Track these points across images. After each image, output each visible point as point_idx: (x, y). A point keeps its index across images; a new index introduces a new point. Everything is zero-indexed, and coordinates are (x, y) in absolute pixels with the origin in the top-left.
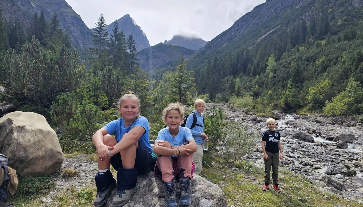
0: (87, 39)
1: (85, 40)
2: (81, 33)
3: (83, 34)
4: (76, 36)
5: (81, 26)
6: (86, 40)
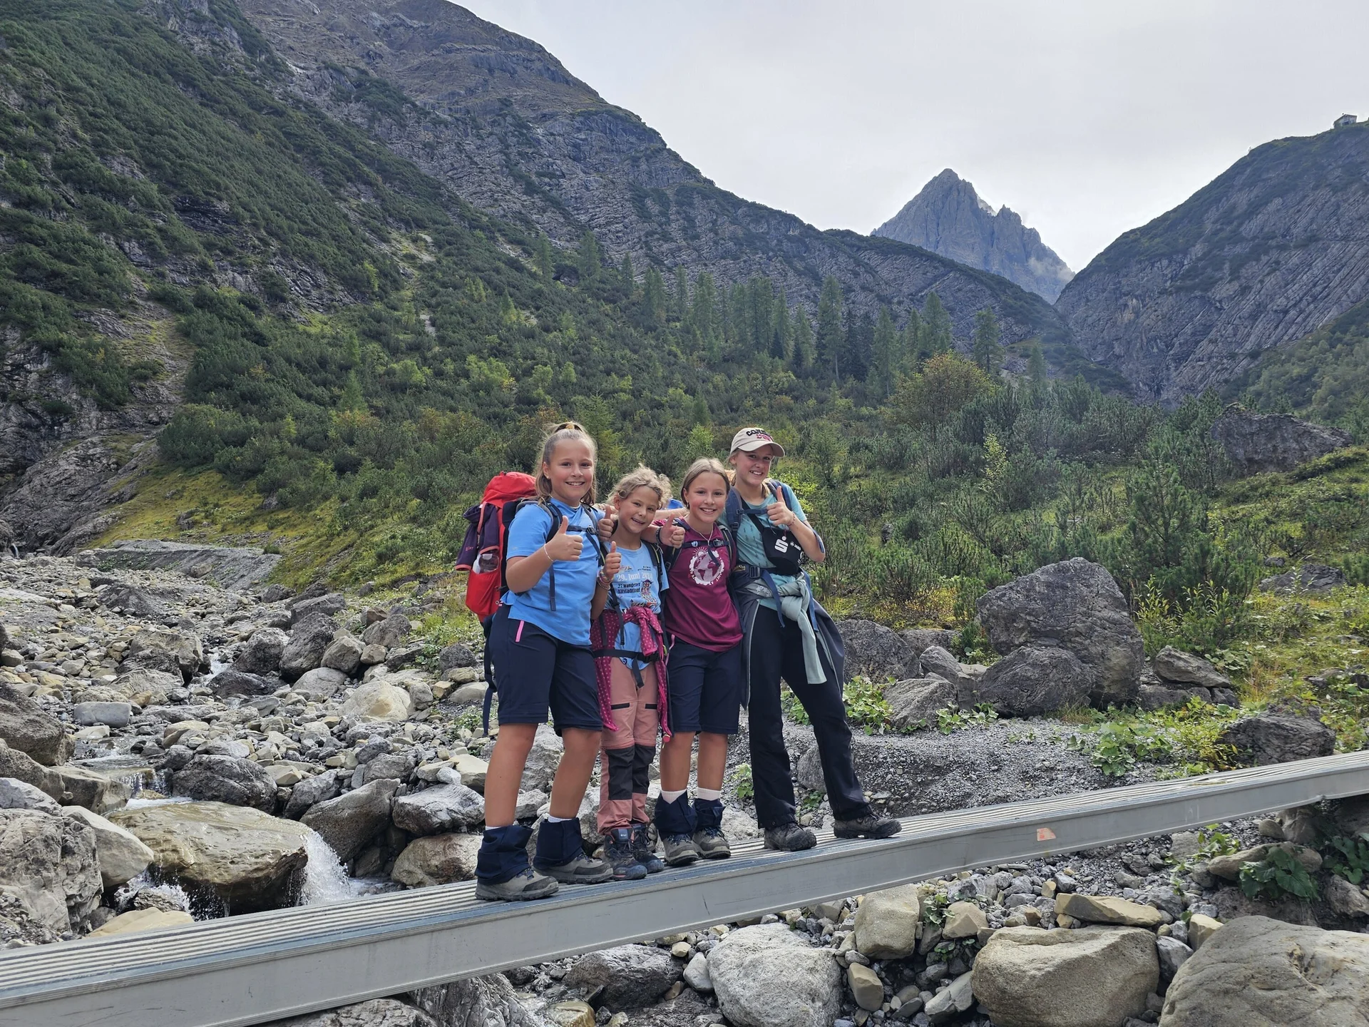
0: (684, 230)
1: (666, 237)
2: (638, 199)
3: (649, 202)
4: (602, 221)
5: (635, 160)
6: (672, 240)
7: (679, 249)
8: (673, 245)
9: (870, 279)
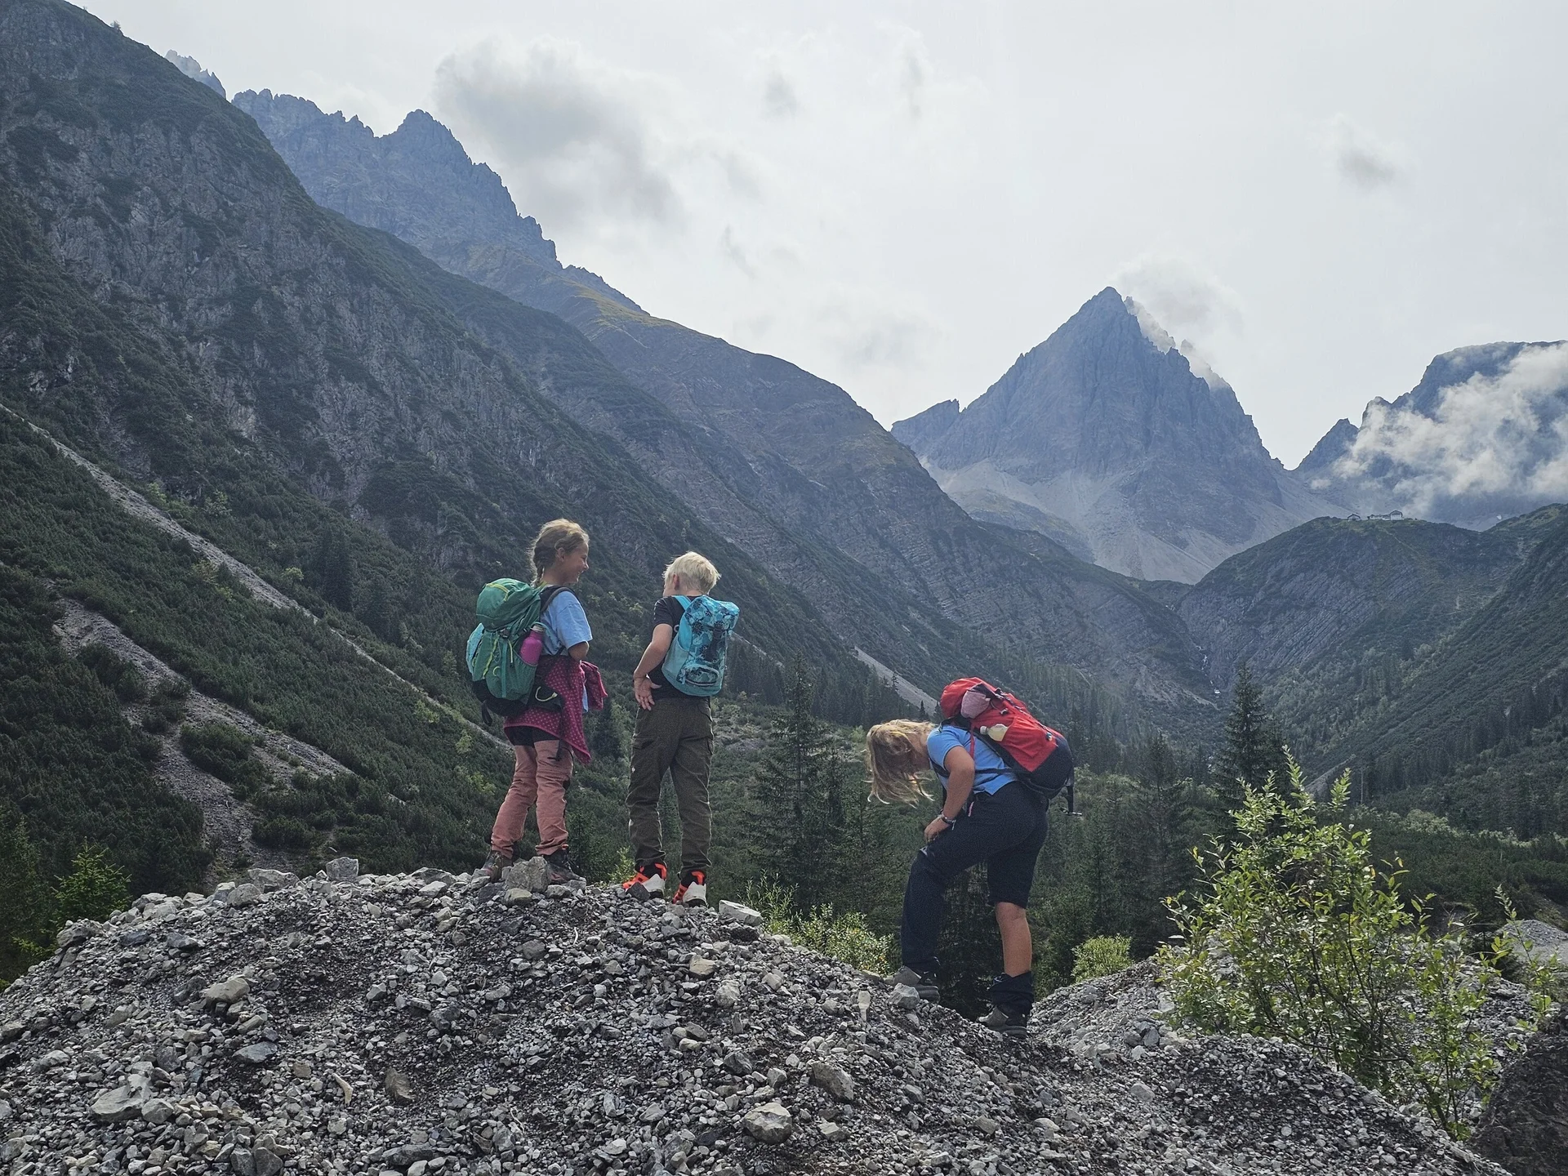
0: (963, 564)
1: (955, 572)
2: (935, 541)
3: (941, 543)
4: (917, 558)
6: (958, 573)
7: (964, 580)
8: (960, 578)
9: (1071, 600)
